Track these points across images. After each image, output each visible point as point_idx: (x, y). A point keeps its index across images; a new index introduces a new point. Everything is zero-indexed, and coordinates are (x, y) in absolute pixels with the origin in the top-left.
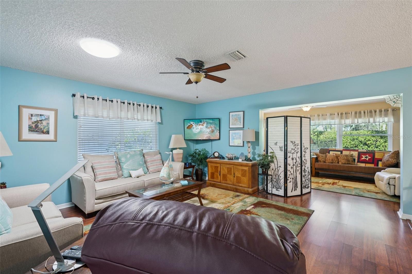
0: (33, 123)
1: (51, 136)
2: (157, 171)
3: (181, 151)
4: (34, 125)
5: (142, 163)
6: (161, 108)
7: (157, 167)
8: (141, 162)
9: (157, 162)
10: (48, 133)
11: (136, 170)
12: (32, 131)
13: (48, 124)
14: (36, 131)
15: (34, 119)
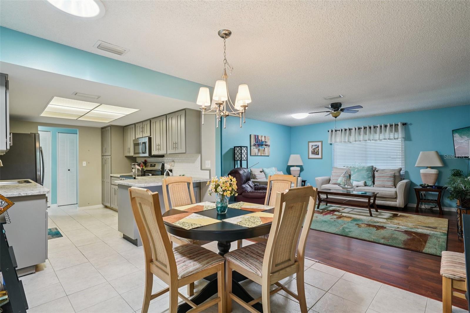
0: (313, 150)
1: (319, 156)
2: (382, 186)
3: (434, 171)
4: (313, 151)
5: (367, 177)
6: (404, 124)
7: (383, 183)
8: (365, 176)
9: (385, 179)
10: (318, 154)
11: (359, 181)
12: (313, 154)
13: (318, 149)
14: (314, 154)
15: (313, 147)
